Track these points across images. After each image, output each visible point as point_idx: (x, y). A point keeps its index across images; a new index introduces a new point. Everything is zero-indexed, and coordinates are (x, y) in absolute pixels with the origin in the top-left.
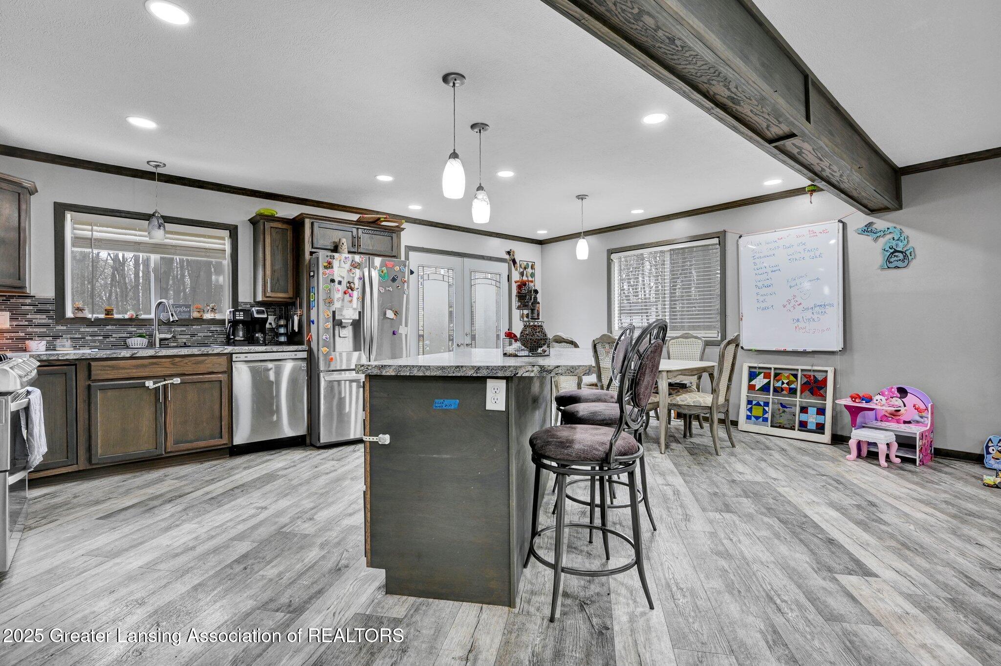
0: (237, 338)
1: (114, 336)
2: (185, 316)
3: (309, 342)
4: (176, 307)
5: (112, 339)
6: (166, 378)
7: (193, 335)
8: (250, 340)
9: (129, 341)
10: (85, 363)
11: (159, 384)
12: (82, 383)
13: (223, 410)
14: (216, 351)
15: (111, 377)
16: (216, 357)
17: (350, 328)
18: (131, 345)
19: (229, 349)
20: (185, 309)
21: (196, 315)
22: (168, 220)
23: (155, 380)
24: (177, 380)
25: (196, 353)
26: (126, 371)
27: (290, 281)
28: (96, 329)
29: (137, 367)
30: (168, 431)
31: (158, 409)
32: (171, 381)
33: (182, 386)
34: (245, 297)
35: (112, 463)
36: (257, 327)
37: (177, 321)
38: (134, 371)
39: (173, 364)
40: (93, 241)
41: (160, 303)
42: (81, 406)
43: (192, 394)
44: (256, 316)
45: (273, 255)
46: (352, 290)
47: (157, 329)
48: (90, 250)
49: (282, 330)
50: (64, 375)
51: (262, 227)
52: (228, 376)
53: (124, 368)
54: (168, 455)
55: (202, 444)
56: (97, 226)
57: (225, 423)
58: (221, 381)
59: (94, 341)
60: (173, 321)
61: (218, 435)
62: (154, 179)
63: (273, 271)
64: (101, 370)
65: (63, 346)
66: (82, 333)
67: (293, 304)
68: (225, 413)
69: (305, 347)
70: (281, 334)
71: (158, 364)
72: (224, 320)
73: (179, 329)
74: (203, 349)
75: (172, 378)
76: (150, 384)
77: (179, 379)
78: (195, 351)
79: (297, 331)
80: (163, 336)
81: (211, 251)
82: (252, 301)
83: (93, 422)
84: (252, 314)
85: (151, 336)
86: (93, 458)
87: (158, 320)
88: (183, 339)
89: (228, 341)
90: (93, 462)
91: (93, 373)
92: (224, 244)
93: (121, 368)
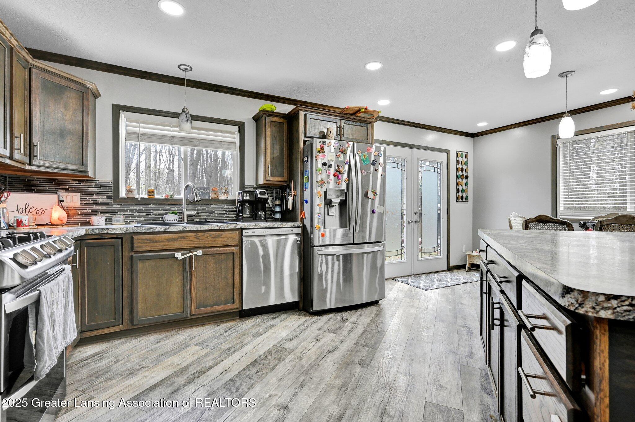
0: (244, 215)
1: (155, 212)
2: (206, 197)
3: (302, 220)
4: (199, 190)
5: (153, 216)
6: (191, 250)
7: (211, 213)
8: (254, 217)
9: (165, 217)
10: (129, 236)
11: (186, 256)
12: (127, 254)
13: (235, 278)
14: (230, 227)
15: (148, 249)
16: (230, 232)
17: (337, 207)
18: (166, 220)
19: (240, 225)
20: (205, 191)
21: (213, 196)
22: (194, 118)
23: (182, 252)
24: (200, 252)
25: (215, 228)
26: (160, 244)
27: (285, 167)
28: (142, 207)
29: (169, 240)
30: (193, 296)
31: (185, 277)
32: (195, 253)
33: (204, 257)
34: (249, 181)
35: (149, 324)
36: (260, 206)
37: (200, 200)
38: (167, 244)
39: (197, 238)
40: (140, 135)
41: (188, 186)
42: (126, 274)
43: (211, 264)
44: (259, 196)
45: (272, 145)
46: (340, 173)
47: (185, 208)
48: (138, 142)
49: (277, 209)
50: (113, 246)
51: (264, 122)
52: (239, 248)
53: (159, 241)
54: (192, 317)
55: (219, 308)
56: (143, 123)
57: (236, 290)
58: (234, 253)
59: (140, 217)
60: (197, 201)
61: (231, 300)
62: (183, 85)
63: (273, 159)
64: (141, 243)
65: (118, 221)
66: (132, 210)
67: (287, 187)
68: (237, 281)
69: (299, 223)
70: (277, 212)
71: (185, 238)
72: (234, 200)
73: (201, 208)
74: (220, 225)
75: (196, 250)
76: (178, 255)
77: (201, 251)
78: (214, 226)
79: (291, 209)
80: (190, 213)
81: (225, 143)
82: (255, 185)
83: (134, 290)
84: (256, 196)
85: (181, 213)
86: (134, 319)
87: (186, 200)
88: (204, 216)
89: (238, 218)
90: (134, 324)
91: (135, 245)
92: (234, 138)
93: (156, 241)
